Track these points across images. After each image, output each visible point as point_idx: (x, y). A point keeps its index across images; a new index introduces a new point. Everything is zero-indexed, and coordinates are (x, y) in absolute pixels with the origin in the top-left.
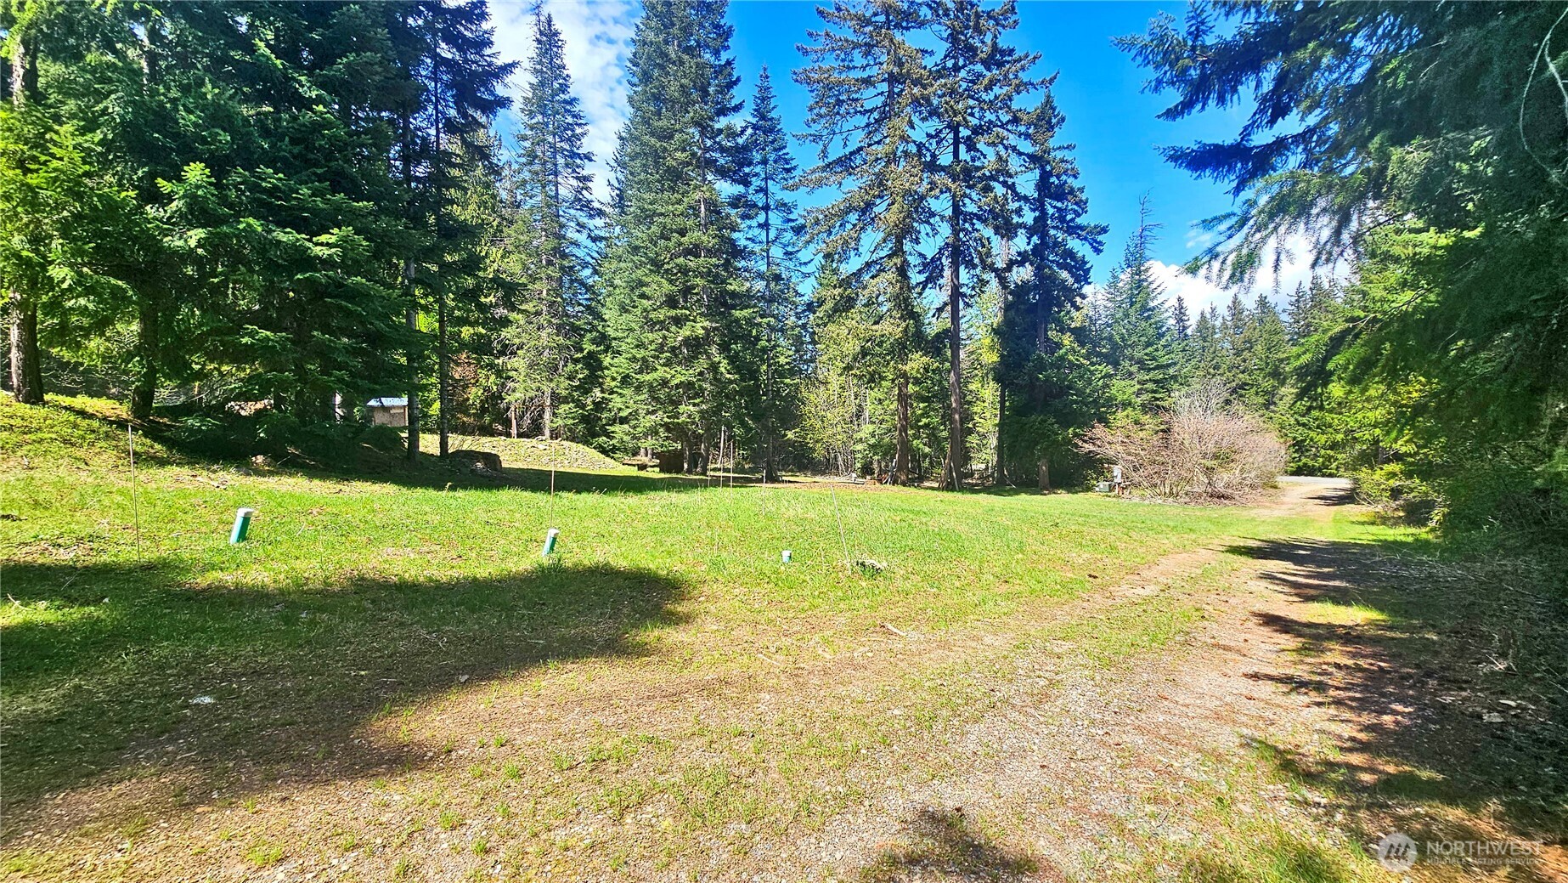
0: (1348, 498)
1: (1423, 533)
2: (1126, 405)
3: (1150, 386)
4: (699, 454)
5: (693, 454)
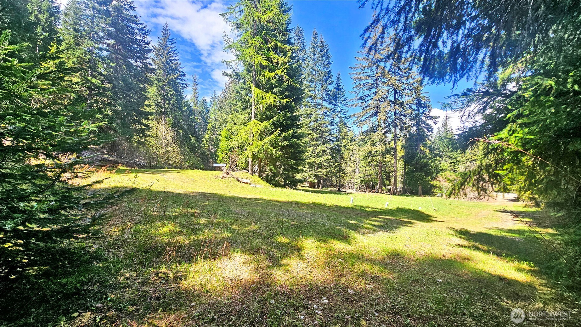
0: (517, 200)
1: (539, 209)
2: (446, 170)
3: (453, 164)
4: (320, 183)
5: (318, 183)
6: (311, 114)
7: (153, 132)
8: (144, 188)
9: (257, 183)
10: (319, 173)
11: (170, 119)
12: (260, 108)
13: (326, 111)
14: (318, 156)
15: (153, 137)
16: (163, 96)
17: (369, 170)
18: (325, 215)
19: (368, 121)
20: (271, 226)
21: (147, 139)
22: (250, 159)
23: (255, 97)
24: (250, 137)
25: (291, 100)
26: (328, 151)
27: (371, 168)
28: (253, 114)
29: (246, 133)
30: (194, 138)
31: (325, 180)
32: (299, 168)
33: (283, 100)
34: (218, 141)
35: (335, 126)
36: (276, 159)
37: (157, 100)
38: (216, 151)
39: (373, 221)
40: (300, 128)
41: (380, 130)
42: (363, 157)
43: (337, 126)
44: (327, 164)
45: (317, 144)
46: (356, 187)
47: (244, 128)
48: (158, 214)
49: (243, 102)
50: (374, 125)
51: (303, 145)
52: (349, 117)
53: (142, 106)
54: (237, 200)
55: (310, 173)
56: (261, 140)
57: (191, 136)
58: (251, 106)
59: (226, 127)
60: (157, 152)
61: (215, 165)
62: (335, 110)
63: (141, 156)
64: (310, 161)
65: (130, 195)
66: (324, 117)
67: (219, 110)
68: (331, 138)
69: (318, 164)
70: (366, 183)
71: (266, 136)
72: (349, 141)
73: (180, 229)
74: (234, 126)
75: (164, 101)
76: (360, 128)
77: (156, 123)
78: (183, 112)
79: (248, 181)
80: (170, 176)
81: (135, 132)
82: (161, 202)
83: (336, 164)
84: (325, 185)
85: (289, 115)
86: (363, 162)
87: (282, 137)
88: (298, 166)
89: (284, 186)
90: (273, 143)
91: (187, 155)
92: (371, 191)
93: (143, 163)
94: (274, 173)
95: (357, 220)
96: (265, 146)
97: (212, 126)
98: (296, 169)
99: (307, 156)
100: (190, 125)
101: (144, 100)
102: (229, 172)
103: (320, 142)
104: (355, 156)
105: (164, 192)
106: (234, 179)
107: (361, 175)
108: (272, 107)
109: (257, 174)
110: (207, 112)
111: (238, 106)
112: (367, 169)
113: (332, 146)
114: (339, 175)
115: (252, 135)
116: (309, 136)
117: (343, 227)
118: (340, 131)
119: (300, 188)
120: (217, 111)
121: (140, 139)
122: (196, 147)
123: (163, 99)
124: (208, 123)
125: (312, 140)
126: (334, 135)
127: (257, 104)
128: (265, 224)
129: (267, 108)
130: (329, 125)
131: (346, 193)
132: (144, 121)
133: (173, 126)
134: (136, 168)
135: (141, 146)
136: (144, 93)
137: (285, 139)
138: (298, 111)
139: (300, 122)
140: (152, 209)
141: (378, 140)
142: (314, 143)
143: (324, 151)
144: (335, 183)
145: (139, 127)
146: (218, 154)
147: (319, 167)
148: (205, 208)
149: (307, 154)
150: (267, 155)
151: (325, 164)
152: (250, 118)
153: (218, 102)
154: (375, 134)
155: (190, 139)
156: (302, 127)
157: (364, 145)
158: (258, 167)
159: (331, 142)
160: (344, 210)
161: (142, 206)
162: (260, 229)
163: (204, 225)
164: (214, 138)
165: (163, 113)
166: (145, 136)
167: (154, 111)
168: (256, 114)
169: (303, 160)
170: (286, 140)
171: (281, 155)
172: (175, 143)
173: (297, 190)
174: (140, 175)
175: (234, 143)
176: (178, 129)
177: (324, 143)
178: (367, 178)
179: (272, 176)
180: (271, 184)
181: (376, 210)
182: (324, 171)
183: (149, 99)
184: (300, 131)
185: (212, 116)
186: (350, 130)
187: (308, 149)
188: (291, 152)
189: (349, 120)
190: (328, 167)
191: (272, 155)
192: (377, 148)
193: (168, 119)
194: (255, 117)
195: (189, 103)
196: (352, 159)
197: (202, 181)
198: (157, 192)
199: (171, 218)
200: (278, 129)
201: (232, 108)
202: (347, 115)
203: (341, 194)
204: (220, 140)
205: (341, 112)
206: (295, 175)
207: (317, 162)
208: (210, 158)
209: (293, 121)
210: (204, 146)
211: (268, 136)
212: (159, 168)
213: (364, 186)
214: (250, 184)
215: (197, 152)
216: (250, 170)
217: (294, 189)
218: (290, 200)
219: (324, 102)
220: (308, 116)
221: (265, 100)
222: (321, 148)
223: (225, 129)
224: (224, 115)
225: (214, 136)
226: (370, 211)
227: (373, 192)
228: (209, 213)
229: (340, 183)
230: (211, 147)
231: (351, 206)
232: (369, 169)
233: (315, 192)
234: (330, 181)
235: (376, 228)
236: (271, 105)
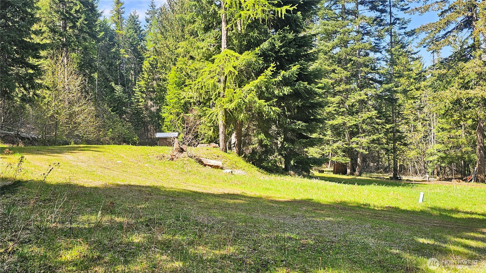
4: (356, 164)
5: (352, 164)
6: (336, 32)
7: (47, 80)
8: (35, 179)
9: (234, 166)
10: (354, 145)
11: (75, 55)
12: (236, 26)
13: (363, 23)
14: (351, 113)
15: (48, 88)
16: (62, 13)
17: (456, 137)
18: (368, 225)
19: (451, 39)
20: (262, 248)
21: (38, 92)
22: (221, 122)
23: (227, 6)
24: (219, 81)
25: (295, 7)
26: (370, 102)
27: (461, 132)
28: (224, 38)
29: (212, 75)
30: (118, 88)
31: (364, 158)
32: (314, 136)
33: (279, 9)
34: (161, 91)
35: (384, 52)
36: (270, 121)
37: (53, 22)
38: (159, 110)
39: (467, 238)
40: (313, 60)
41: (477, 55)
42: (443, 112)
43: (388, 51)
44: (369, 128)
45: (347, 90)
46: (430, 170)
47: (208, 66)
48: (59, 226)
49: (205, 17)
50: (465, 46)
51: (320, 91)
52: (412, 33)
53: (28, 34)
54: (200, 198)
55: (335, 145)
56: (240, 86)
57: (113, 85)
58: (220, 23)
59: (175, 64)
60: (56, 116)
61: (158, 135)
62: (382, 20)
63: (28, 124)
64: (335, 122)
65: (11, 193)
66: (360, 36)
67: (162, 33)
68: (377, 77)
69: (350, 127)
70: (450, 163)
71: (248, 79)
72: (412, 80)
73: (98, 254)
74: (190, 61)
75: (65, 24)
76: (435, 54)
77: (53, 62)
78: (98, 41)
79: (219, 163)
80: (80, 158)
81: (17, 80)
82: (64, 204)
83: (388, 126)
84: (365, 169)
85: (291, 36)
86: (444, 120)
87: (279, 78)
88: (312, 132)
89: (285, 172)
90: (262, 91)
91: (108, 119)
92: (461, 178)
93: (33, 134)
94: (266, 146)
95: (433, 237)
96: (249, 97)
97: (151, 64)
98: (307, 138)
99: (328, 114)
100: (111, 65)
101: (31, 23)
102: (184, 147)
103: (354, 85)
104: (425, 110)
105: (69, 186)
106: (193, 160)
107: (440, 147)
108: (258, 24)
109: (235, 150)
110: (142, 40)
111: (196, 25)
112: (452, 134)
113: (378, 92)
114: (395, 149)
115: (223, 78)
116: (332, 75)
117: (404, 249)
118: (393, 63)
119: (316, 174)
120: (159, 36)
121: (25, 93)
122: (124, 104)
123: (62, 19)
124: (142, 59)
125: (338, 82)
126: (381, 71)
127: (230, 20)
128: (251, 243)
129: (249, 26)
130: (371, 50)
131: (408, 183)
132: (32, 61)
133: (81, 67)
134: (21, 145)
135: (27, 106)
136: (29, 10)
137: (286, 82)
138: (310, 28)
139: (314, 49)
140: (50, 218)
141: (473, 76)
142: (343, 87)
143: (362, 102)
144: (387, 164)
145: (23, 71)
146: (164, 115)
147: (353, 134)
148: (141, 214)
149: (327, 109)
150: (253, 114)
151: (364, 126)
152: (219, 47)
153: (160, 19)
154: (468, 65)
155: (113, 90)
156: (317, 58)
157: (445, 88)
158: (236, 137)
159: (376, 85)
160: (405, 216)
161: (32, 211)
162: (241, 253)
163: (139, 246)
164: (155, 85)
165: (64, 45)
166: (34, 87)
167: (48, 42)
168: (229, 39)
169: (322, 121)
170: (286, 85)
171: (278, 114)
172: (86, 97)
173: (311, 177)
174: (28, 157)
175: (191, 94)
176: (91, 73)
177: (361, 87)
178: (452, 152)
179: (263, 153)
180: (261, 167)
181: (474, 216)
182: (364, 140)
183: (39, 20)
184: (313, 66)
185: (150, 46)
186: (414, 59)
187: (330, 99)
188: (298, 107)
189: (411, 38)
190: (370, 133)
191: (260, 113)
192: (472, 93)
193: (74, 55)
194: (228, 45)
195: (109, 23)
196: (421, 116)
197: (136, 165)
198: (58, 186)
199: (82, 233)
200: (272, 65)
201: (186, 30)
202: (408, 30)
203: (398, 185)
204: (165, 90)
205: (394, 23)
206: (305, 150)
207: (349, 124)
208: (149, 122)
209: (300, 47)
210: (138, 102)
211: (253, 79)
212: (59, 144)
213: (448, 169)
214: (222, 168)
215: (125, 112)
216: (221, 143)
217: (304, 176)
218: (298, 198)
219: (361, 7)
220: (329, 35)
221: (245, 11)
222: (354, 98)
223: (174, 68)
224: (170, 42)
225: (155, 82)
226: (460, 219)
227: (465, 180)
228: (149, 224)
229: (395, 163)
230: (150, 103)
231: (422, 208)
232: (457, 134)
233: (346, 182)
234: (377, 159)
235: (474, 253)
236: (256, 20)
